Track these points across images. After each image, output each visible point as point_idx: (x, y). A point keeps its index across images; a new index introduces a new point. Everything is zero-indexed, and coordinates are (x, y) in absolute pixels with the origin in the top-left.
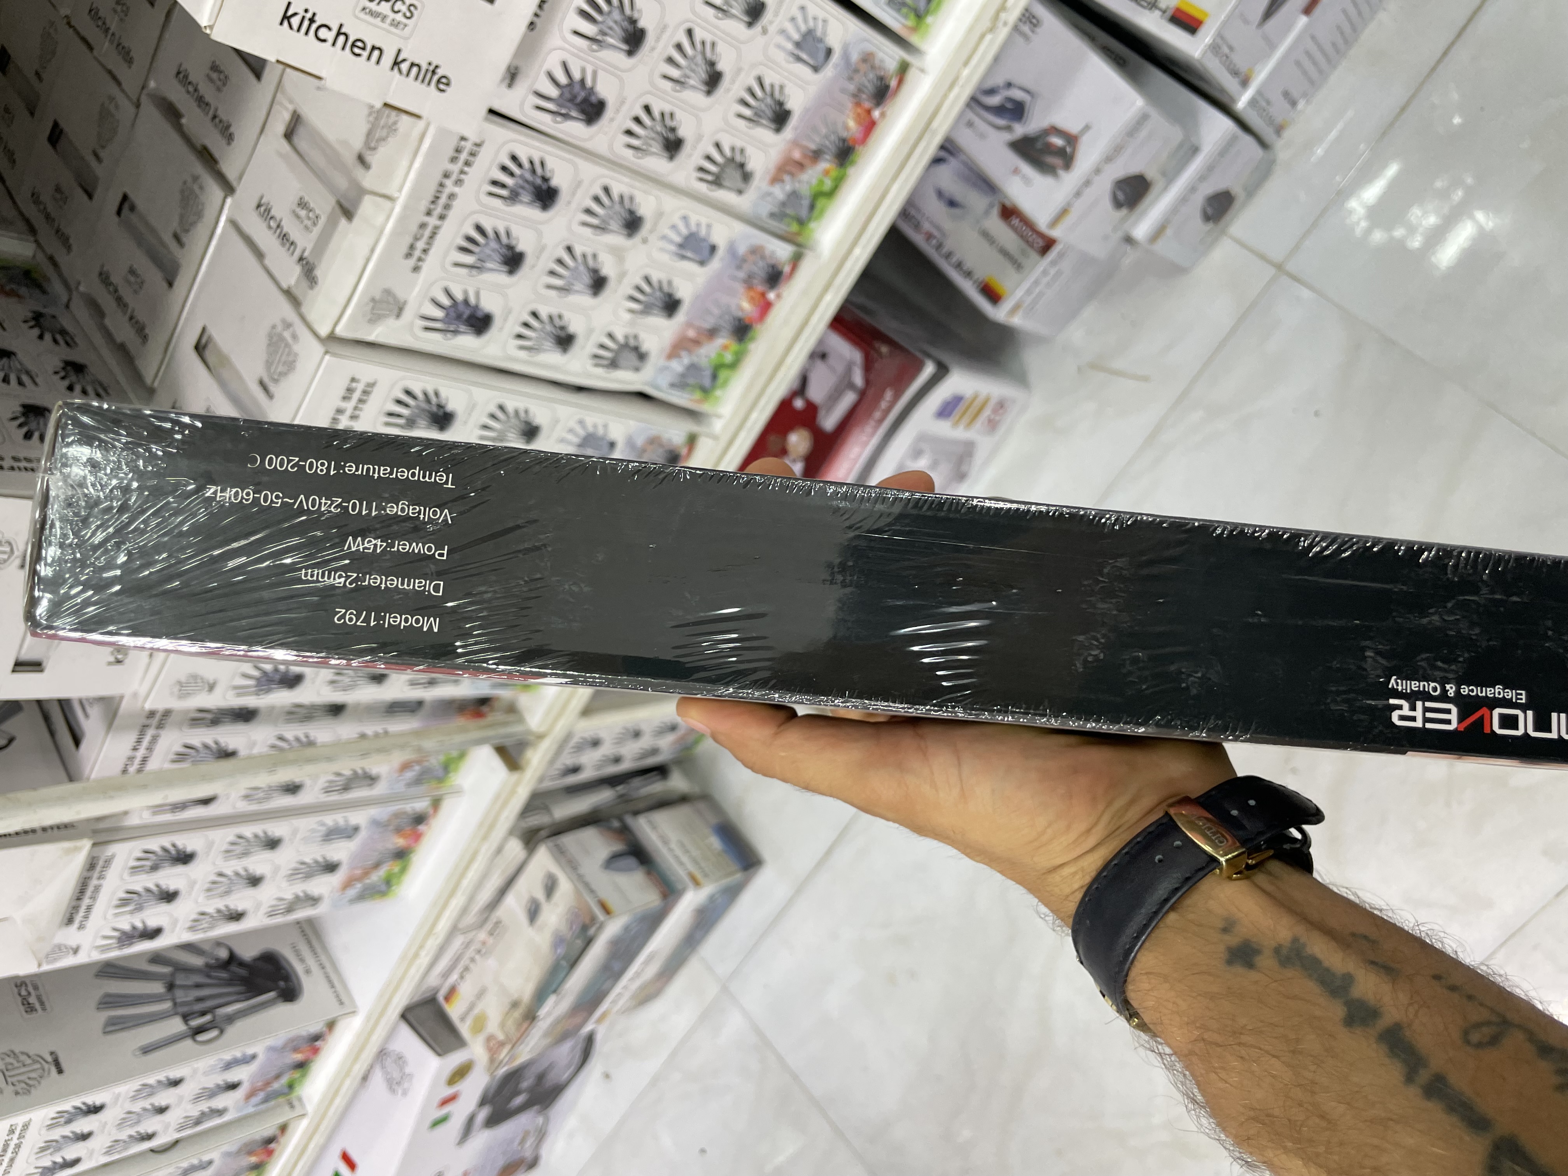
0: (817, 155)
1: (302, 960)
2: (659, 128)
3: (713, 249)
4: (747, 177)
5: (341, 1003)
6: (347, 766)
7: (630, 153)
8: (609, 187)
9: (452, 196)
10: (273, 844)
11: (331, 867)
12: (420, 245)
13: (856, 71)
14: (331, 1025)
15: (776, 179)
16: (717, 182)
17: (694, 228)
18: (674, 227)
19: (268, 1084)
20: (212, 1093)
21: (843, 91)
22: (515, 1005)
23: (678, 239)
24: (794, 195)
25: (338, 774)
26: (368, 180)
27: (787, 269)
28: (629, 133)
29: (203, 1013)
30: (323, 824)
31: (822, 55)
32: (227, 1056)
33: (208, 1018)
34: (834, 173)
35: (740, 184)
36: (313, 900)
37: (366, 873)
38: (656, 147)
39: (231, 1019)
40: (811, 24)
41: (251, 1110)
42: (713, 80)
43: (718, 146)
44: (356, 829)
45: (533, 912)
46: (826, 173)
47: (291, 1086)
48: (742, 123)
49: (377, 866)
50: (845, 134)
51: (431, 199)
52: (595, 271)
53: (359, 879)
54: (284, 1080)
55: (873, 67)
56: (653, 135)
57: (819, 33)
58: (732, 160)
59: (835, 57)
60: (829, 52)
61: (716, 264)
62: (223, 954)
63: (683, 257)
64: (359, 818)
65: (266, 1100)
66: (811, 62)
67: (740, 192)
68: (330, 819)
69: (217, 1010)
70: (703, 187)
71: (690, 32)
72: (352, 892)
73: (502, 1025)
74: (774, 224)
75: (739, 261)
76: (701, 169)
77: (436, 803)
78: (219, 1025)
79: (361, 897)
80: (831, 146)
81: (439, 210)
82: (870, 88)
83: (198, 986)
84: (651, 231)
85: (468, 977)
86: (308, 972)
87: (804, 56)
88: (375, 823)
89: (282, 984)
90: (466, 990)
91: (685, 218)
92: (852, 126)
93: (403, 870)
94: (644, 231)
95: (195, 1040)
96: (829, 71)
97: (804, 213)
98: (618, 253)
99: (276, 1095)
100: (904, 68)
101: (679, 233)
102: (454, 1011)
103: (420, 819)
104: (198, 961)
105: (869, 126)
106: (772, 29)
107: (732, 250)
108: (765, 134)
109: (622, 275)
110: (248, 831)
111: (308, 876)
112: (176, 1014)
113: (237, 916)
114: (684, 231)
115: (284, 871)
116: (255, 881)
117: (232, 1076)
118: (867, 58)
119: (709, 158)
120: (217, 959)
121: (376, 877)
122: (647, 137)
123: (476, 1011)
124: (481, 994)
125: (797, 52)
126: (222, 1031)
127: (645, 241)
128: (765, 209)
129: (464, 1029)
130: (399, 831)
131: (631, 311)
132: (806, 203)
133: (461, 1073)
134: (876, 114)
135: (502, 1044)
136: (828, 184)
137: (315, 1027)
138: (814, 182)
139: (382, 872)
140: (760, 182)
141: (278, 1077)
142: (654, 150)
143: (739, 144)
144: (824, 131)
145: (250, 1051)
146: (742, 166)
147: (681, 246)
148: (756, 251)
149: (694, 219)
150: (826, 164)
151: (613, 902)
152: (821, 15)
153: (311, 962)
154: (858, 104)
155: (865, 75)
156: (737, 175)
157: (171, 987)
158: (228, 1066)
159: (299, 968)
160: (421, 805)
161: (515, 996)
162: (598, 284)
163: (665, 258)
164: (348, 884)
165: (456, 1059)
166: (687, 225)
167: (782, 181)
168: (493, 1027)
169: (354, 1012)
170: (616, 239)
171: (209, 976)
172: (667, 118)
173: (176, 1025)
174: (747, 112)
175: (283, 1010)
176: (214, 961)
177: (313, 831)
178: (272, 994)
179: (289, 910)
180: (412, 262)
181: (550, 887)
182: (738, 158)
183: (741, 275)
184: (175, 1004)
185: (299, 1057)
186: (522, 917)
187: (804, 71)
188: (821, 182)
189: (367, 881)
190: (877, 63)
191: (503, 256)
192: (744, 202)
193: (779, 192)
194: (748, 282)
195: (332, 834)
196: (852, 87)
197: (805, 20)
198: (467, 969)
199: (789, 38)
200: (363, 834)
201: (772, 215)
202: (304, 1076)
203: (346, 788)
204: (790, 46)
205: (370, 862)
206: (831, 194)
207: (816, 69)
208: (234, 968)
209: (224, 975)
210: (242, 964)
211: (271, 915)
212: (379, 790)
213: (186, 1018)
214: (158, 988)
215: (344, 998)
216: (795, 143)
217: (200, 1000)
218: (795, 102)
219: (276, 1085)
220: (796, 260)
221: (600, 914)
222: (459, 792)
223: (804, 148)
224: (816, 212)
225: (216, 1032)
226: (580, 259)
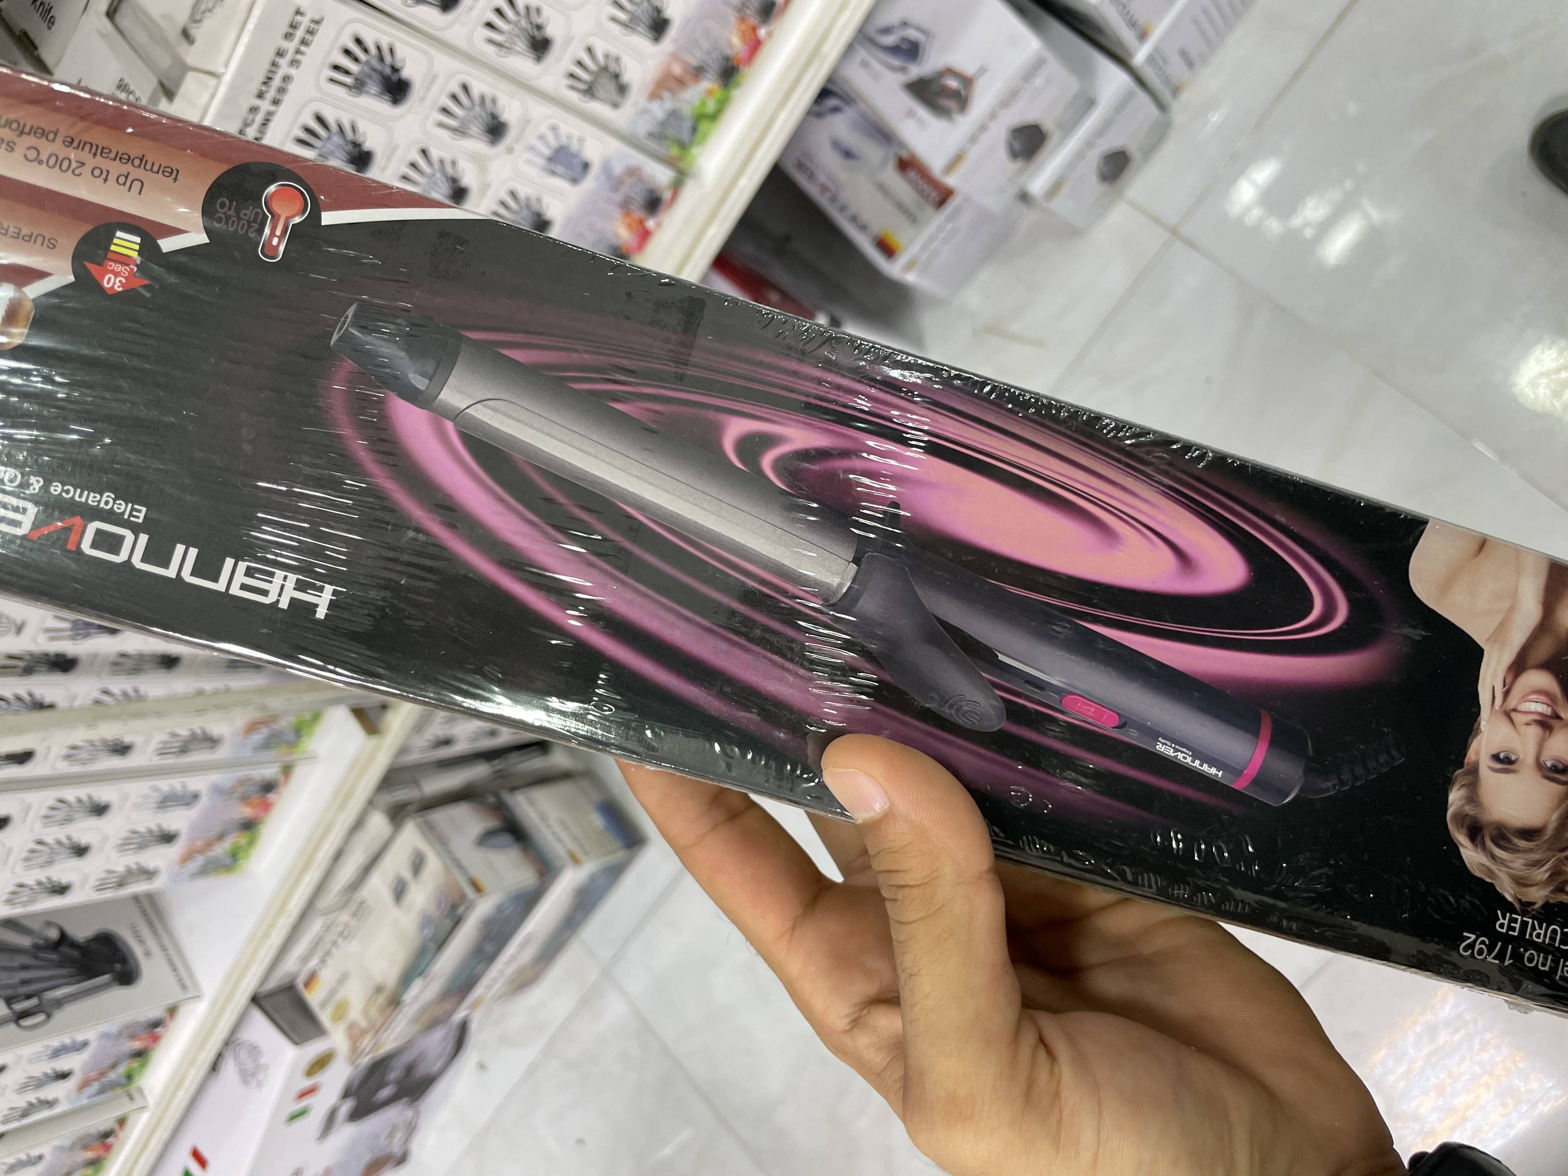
0: (698, 72)
1: (141, 941)
2: (524, 23)
3: (586, 166)
4: (623, 89)
5: (184, 987)
6: (185, 726)
7: (491, 49)
8: (468, 84)
9: (287, 79)
10: (100, 810)
11: (168, 838)
14: (172, 1011)
15: (654, 95)
16: (590, 91)
17: (564, 141)
18: (541, 137)
19: (103, 1074)
20: (40, 1083)
22: (379, 990)
23: (547, 152)
24: (674, 115)
25: (174, 735)
26: (191, 54)
27: (667, 195)
28: (490, 25)
29: (29, 997)
30: (156, 789)
32: (55, 1043)
33: (34, 1001)
34: (719, 94)
35: (614, 96)
36: (149, 874)
37: (209, 845)
38: (521, 45)
39: (59, 1003)
41: (85, 1102)
43: (589, 50)
44: (196, 796)
45: (399, 891)
46: (709, 93)
47: (129, 1077)
48: (615, 28)
49: (221, 837)
50: (728, 52)
51: (262, 79)
52: (454, 181)
53: (201, 852)
54: (122, 1070)
56: (517, 31)
58: (605, 69)
61: (590, 183)
62: (53, 934)
63: (553, 173)
64: (198, 783)
65: (101, 1092)
67: (615, 105)
68: (166, 785)
69: (45, 993)
70: (574, 97)
72: (193, 866)
73: (365, 1012)
74: (653, 145)
75: (616, 183)
76: (572, 76)
77: (287, 770)
78: (47, 1010)
79: (205, 871)
80: (714, 65)
81: (271, 94)
82: (755, 4)
83: (24, 968)
84: (517, 140)
85: (330, 962)
86: (147, 954)
88: (218, 791)
89: (118, 966)
90: (327, 976)
91: (554, 128)
92: (736, 43)
93: (251, 843)
94: (509, 139)
95: (18, 1025)
97: (685, 135)
98: (480, 162)
99: (113, 1086)
101: (547, 145)
102: (314, 998)
103: (269, 787)
104: (25, 942)
105: (755, 46)
107: (606, 168)
108: (641, 42)
109: (486, 189)
110: (71, 794)
111: (142, 846)
113: (61, 890)
114: (554, 143)
115: (114, 840)
116: (80, 851)
117: (63, 1064)
119: (580, 63)
120: (46, 940)
121: (220, 850)
122: (510, 33)
123: (339, 997)
124: (343, 979)
126: (49, 1016)
127: (510, 150)
128: (643, 128)
129: (325, 1017)
130: (245, 799)
132: (687, 125)
133: (321, 1063)
134: (762, 32)
135: (364, 1032)
136: (711, 107)
137: (155, 1013)
138: (697, 103)
139: (227, 844)
140: (637, 97)
141: (114, 1066)
142: (518, 48)
143: (614, 51)
144: (706, 46)
145: (80, 1037)
146: (616, 76)
147: (550, 159)
148: (633, 172)
149: (564, 129)
150: (708, 84)
151: (484, 881)
153: (152, 944)
154: (742, 19)
156: (611, 86)
158: (57, 1053)
159: (138, 950)
160: (270, 772)
161: (380, 980)
162: (458, 195)
163: (533, 172)
164: (187, 858)
165: (314, 1049)
166: (557, 137)
167: (661, 98)
168: (355, 1014)
169: (198, 997)
170: (477, 145)
171: (36, 957)
172: (533, 14)
174: (622, 16)
175: (119, 994)
176: (42, 942)
177: (146, 797)
178: (106, 978)
179: (121, 884)
181: (418, 864)
182: (613, 67)
183: (618, 197)
185: (137, 1045)
186: (387, 896)
188: (704, 103)
189: (210, 854)
191: (348, 153)
192: (620, 118)
193: (659, 110)
194: (625, 206)
195: (167, 801)
198: (328, 953)
200: (204, 802)
201: (651, 135)
202: (143, 1065)
203: (184, 750)
205: (213, 833)
206: (714, 117)
208: (65, 949)
209: (53, 956)
210: (73, 945)
211: (100, 888)
212: (222, 753)
213: (9, 1001)
215: (188, 982)
216: (675, 56)
217: (24, 982)
218: (674, 11)
219: (112, 1076)
220: (677, 186)
221: (470, 893)
222: (312, 758)
223: (685, 64)
224: (699, 136)
225: (41, 1017)
226: (437, 165)
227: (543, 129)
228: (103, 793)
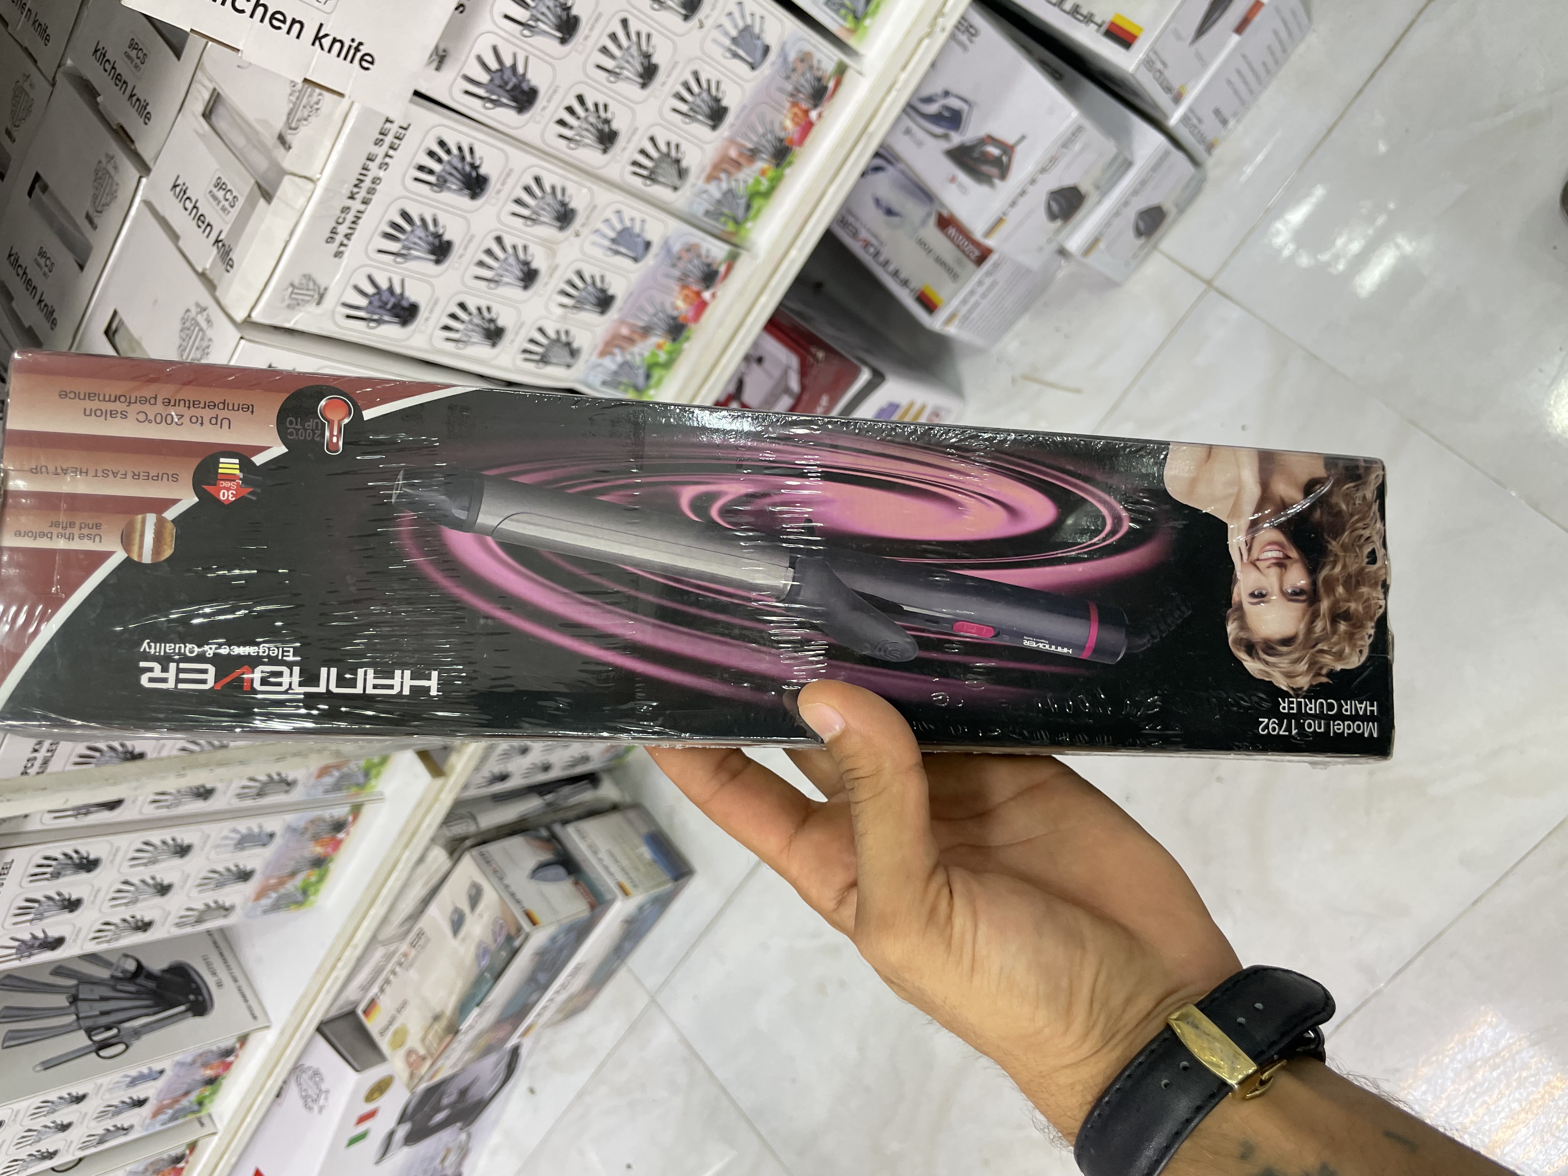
0: (753, 154)
1: (214, 974)
2: (592, 119)
3: (648, 245)
4: (682, 173)
5: (255, 1017)
8: (541, 178)
9: (376, 180)
10: (183, 851)
11: (245, 876)
12: (343, 229)
13: (794, 70)
14: (243, 1039)
15: (711, 178)
16: (652, 178)
17: (628, 223)
18: (607, 221)
19: (176, 1101)
20: (117, 1110)
21: (781, 90)
22: (437, 1018)
23: (611, 234)
24: (730, 194)
25: (252, 779)
26: (288, 161)
27: (722, 269)
28: (561, 122)
29: (108, 1028)
30: (235, 831)
31: (759, 53)
32: (134, 1073)
33: (114, 1032)
34: (771, 173)
35: (676, 181)
36: (227, 910)
37: (281, 882)
38: (590, 139)
39: (137, 1033)
40: (749, 21)
41: (158, 1128)
42: (648, 73)
43: (653, 140)
44: (272, 836)
45: (457, 923)
46: (763, 173)
47: (201, 1103)
49: (293, 874)
50: (782, 135)
51: (354, 181)
52: (526, 263)
53: (274, 888)
54: (193, 1097)
55: (811, 68)
56: (587, 126)
57: (757, 30)
58: (668, 155)
59: (772, 56)
60: (766, 49)
61: (650, 260)
62: (131, 966)
63: (617, 253)
64: (274, 824)
65: (174, 1118)
66: (750, 60)
67: (675, 188)
68: (244, 826)
69: (123, 1024)
70: (638, 182)
71: (625, 22)
72: (266, 902)
73: (423, 1039)
74: (710, 223)
75: (674, 260)
76: (635, 163)
77: (356, 810)
78: (125, 1040)
79: (276, 907)
80: (768, 146)
81: (362, 194)
82: (808, 89)
83: (103, 999)
84: (583, 225)
85: (388, 989)
86: (220, 985)
87: (741, 53)
88: (291, 830)
89: (192, 997)
90: (386, 1004)
91: (619, 213)
92: (789, 126)
93: (321, 879)
94: (577, 224)
95: (99, 1056)
96: (767, 69)
97: (740, 212)
98: (550, 247)
99: (185, 1112)
100: (841, 70)
101: (613, 229)
102: (373, 1025)
103: (339, 826)
104: (104, 973)
105: (807, 127)
106: (708, 23)
107: (666, 246)
108: (700, 130)
109: (554, 269)
110: (156, 837)
111: (220, 885)
112: (80, 1028)
113: (145, 926)
114: (619, 227)
115: (194, 880)
116: (163, 890)
117: (138, 1093)
118: (805, 58)
119: (643, 152)
120: (124, 971)
121: (292, 886)
122: (580, 127)
123: (396, 1025)
124: (402, 1008)
125: (733, 48)
126: (128, 1046)
127: (577, 235)
128: (700, 208)
129: (384, 1044)
130: (316, 838)
131: (563, 306)
132: (743, 202)
133: (380, 1088)
134: (813, 115)
135: (423, 1059)
136: (765, 185)
137: (226, 1042)
138: (751, 181)
139: (299, 880)
140: (696, 180)
141: (187, 1093)
142: (587, 141)
143: (674, 140)
144: (761, 130)
145: (157, 1067)
146: (678, 161)
147: (615, 241)
148: (691, 249)
149: (628, 213)
150: (762, 164)
151: (539, 911)
152: (759, 11)
153: (223, 974)
154: (795, 104)
155: (803, 74)
156: (674, 171)
157: (75, 1000)
158: (134, 1082)
159: (210, 981)
160: (340, 812)
161: (438, 1010)
162: (529, 277)
163: (598, 253)
164: (261, 894)
165: (375, 1074)
166: (621, 221)
167: (719, 179)
168: (413, 1041)
169: (267, 1027)
170: (548, 231)
171: (115, 989)
172: (601, 108)
173: (80, 1040)
174: (684, 108)
175: (193, 1023)
176: (120, 974)
177: (226, 838)
178: (182, 1008)
179: (200, 920)
180: (334, 247)
181: (475, 896)
182: (674, 154)
183: (677, 273)
184: (78, 1018)
185: (209, 1073)
186: (445, 927)
187: (742, 68)
188: (758, 182)
189: (282, 891)
190: (815, 63)
191: (429, 244)
192: (680, 199)
193: (715, 191)
194: (683, 281)
195: (245, 841)
196: (789, 88)
197: (743, 16)
198: (387, 982)
199: (726, 33)
200: (278, 841)
201: (707, 213)
202: (214, 1093)
203: (260, 794)
204: (727, 42)
205: (285, 871)
206: (767, 194)
207: (753, 67)
208: (141, 980)
209: (132, 988)
210: (150, 976)
211: (180, 924)
212: (296, 795)
213: (89, 1032)
214: (62, 1001)
215: (257, 1012)
216: (732, 141)
217: (105, 1013)
218: (731, 99)
219: (185, 1102)
220: (732, 260)
221: (526, 926)
222: (380, 798)
223: (740, 146)
224: (753, 212)
225: (121, 1047)
226: (510, 250)
227: (609, 214)
228: (185, 836)
